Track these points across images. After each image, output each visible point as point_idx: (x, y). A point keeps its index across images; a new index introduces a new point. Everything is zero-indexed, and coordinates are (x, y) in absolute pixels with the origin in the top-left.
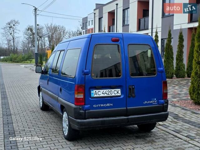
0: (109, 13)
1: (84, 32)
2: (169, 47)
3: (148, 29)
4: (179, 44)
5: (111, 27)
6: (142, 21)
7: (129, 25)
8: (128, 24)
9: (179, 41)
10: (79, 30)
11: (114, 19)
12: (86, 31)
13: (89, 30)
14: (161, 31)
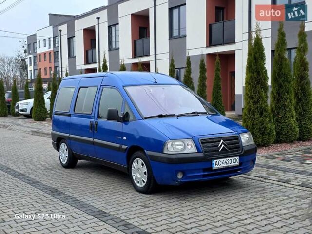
0: (85, 30)
1: (30, 58)
2: (188, 80)
3: (149, 55)
4: (200, 75)
5: (90, 52)
6: (139, 42)
7: (119, 49)
8: (117, 47)
9: (200, 72)
10: (20, 54)
11: (95, 40)
12: (34, 57)
13: (40, 55)
14: (168, 58)
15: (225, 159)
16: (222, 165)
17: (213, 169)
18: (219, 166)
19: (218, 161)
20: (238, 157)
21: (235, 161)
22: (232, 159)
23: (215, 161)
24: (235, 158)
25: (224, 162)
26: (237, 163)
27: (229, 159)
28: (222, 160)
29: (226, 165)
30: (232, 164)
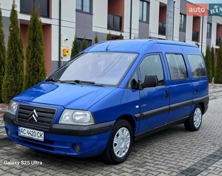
15: (30, 130)
16: (27, 135)
17: (19, 135)
18: (23, 134)
19: (23, 129)
20: (43, 133)
21: (39, 135)
22: (37, 132)
23: (21, 128)
24: (40, 132)
25: (29, 132)
26: (42, 139)
27: (34, 131)
28: (27, 129)
29: (30, 136)
30: (36, 137)
